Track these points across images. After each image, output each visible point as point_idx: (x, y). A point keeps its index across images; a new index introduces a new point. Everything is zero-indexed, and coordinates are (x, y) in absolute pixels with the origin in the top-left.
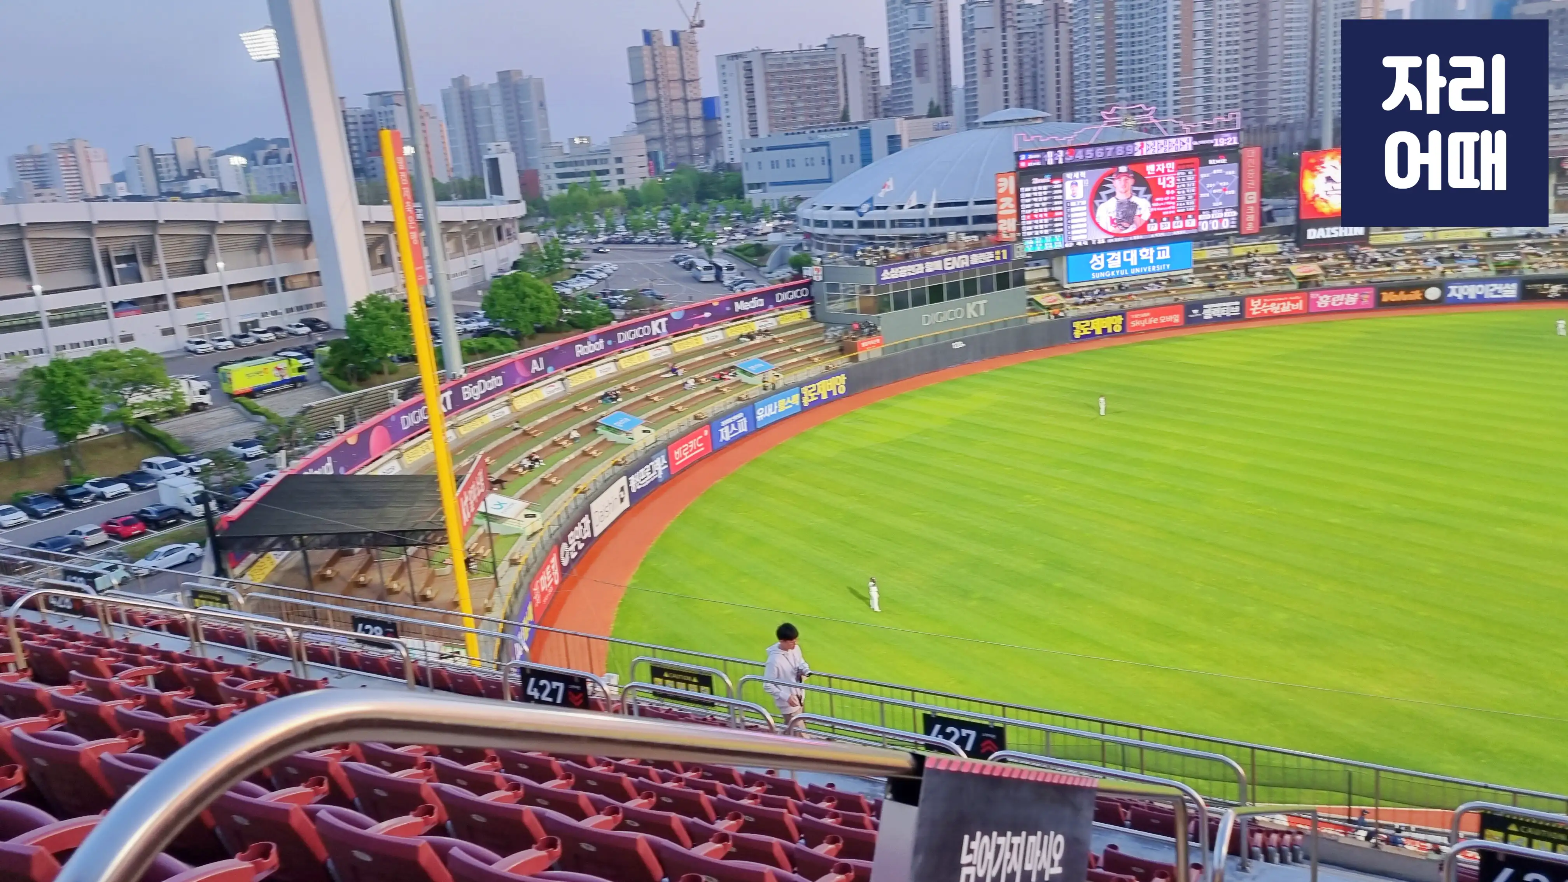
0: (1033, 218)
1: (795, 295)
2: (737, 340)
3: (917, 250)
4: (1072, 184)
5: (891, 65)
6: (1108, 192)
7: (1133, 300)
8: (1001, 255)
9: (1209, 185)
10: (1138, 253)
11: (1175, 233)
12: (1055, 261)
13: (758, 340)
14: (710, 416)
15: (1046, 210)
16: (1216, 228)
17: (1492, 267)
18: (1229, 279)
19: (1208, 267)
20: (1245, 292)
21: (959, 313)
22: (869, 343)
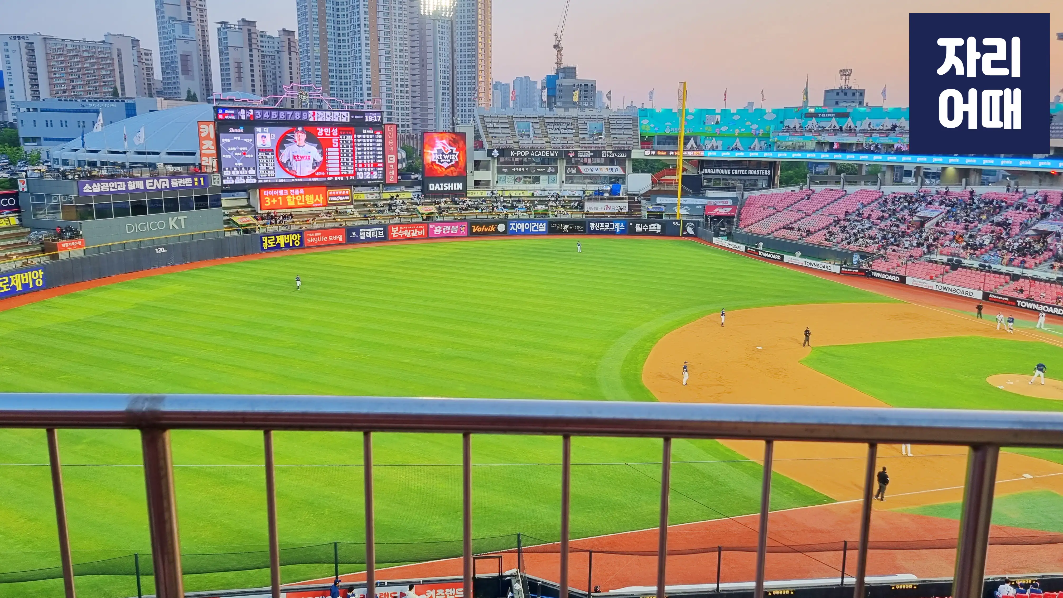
1: (1, 203)
3: (122, 172)
5: (162, 63)
7: (310, 223)
8: (199, 182)
12: (251, 192)
16: (369, 177)
17: (533, 213)
18: (378, 213)
19: (365, 205)
20: (388, 222)
21: (161, 225)
22: (70, 244)
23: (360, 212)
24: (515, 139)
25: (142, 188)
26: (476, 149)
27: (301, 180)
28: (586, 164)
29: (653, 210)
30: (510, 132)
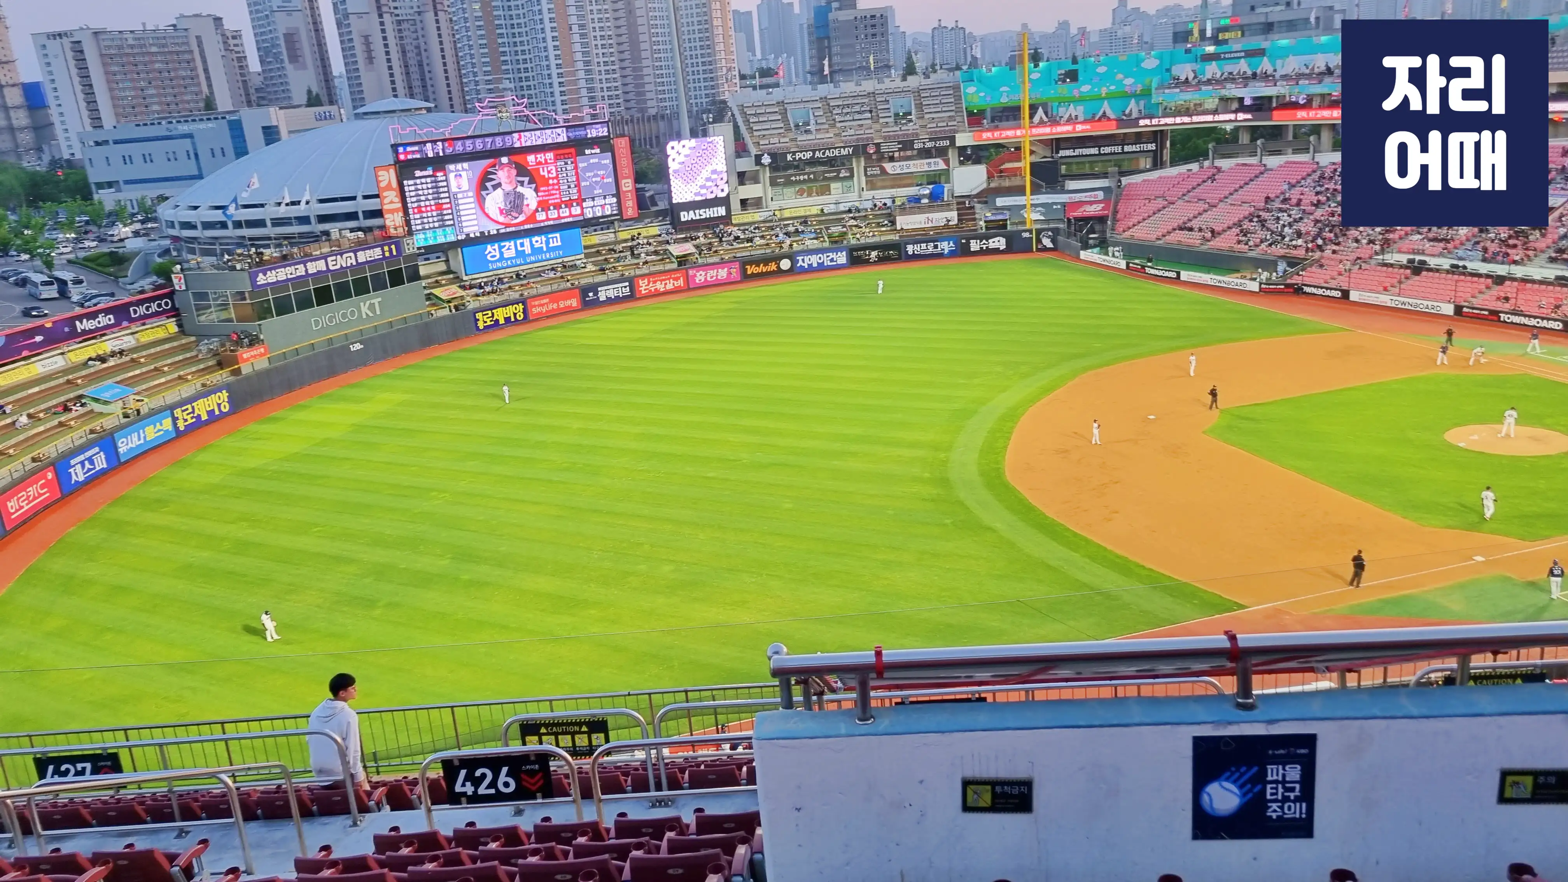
0: (420, 212)
1: (154, 307)
2: (85, 364)
3: (295, 250)
4: (456, 176)
5: (259, 49)
6: (493, 183)
7: (532, 288)
8: (391, 251)
9: (588, 174)
10: (531, 242)
11: (563, 221)
12: (451, 254)
13: (111, 362)
14: (54, 455)
15: (432, 202)
16: (599, 214)
17: (826, 239)
18: (618, 261)
19: (598, 252)
20: (633, 274)
21: (353, 312)
22: (252, 353)
23: (595, 263)
24: (791, 135)
25: (324, 269)
26: (738, 155)
27: (513, 229)
28: (892, 159)
29: (993, 218)
30: (782, 125)
